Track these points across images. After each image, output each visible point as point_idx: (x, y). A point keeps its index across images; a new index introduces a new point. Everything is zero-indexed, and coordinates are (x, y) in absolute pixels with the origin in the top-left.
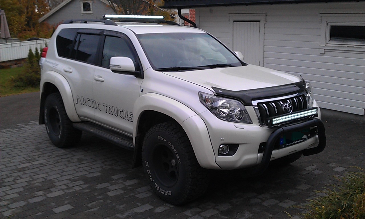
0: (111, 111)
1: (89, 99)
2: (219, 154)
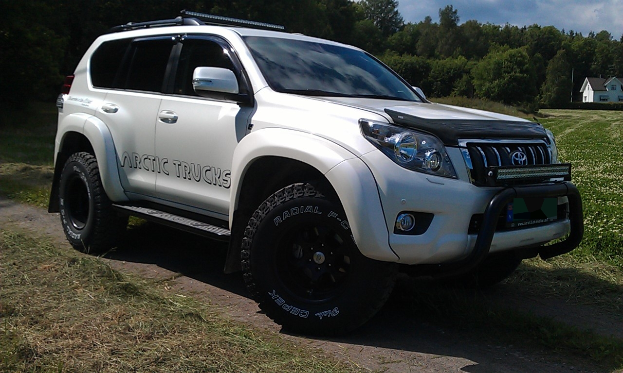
0: (187, 172)
1: (146, 157)
2: (397, 231)
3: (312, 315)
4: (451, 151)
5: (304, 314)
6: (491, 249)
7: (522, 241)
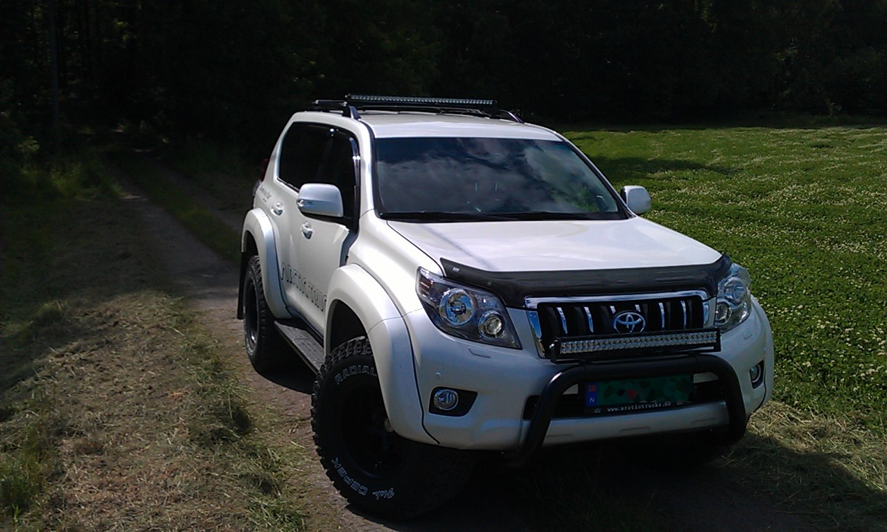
1: (296, 272)
2: (433, 409)
3: (369, 493)
4: (513, 313)
5: (363, 490)
6: (546, 441)
7: (622, 430)
